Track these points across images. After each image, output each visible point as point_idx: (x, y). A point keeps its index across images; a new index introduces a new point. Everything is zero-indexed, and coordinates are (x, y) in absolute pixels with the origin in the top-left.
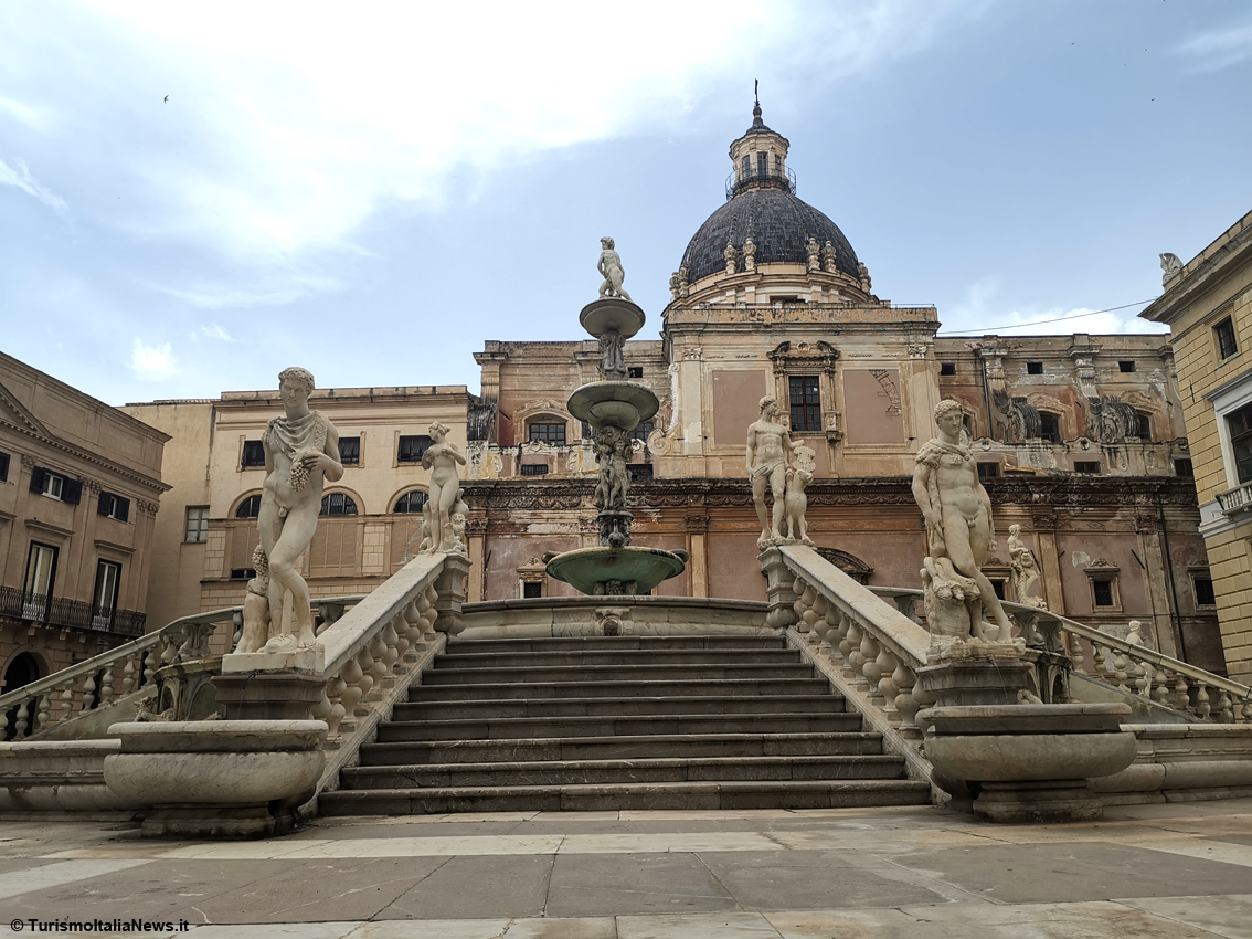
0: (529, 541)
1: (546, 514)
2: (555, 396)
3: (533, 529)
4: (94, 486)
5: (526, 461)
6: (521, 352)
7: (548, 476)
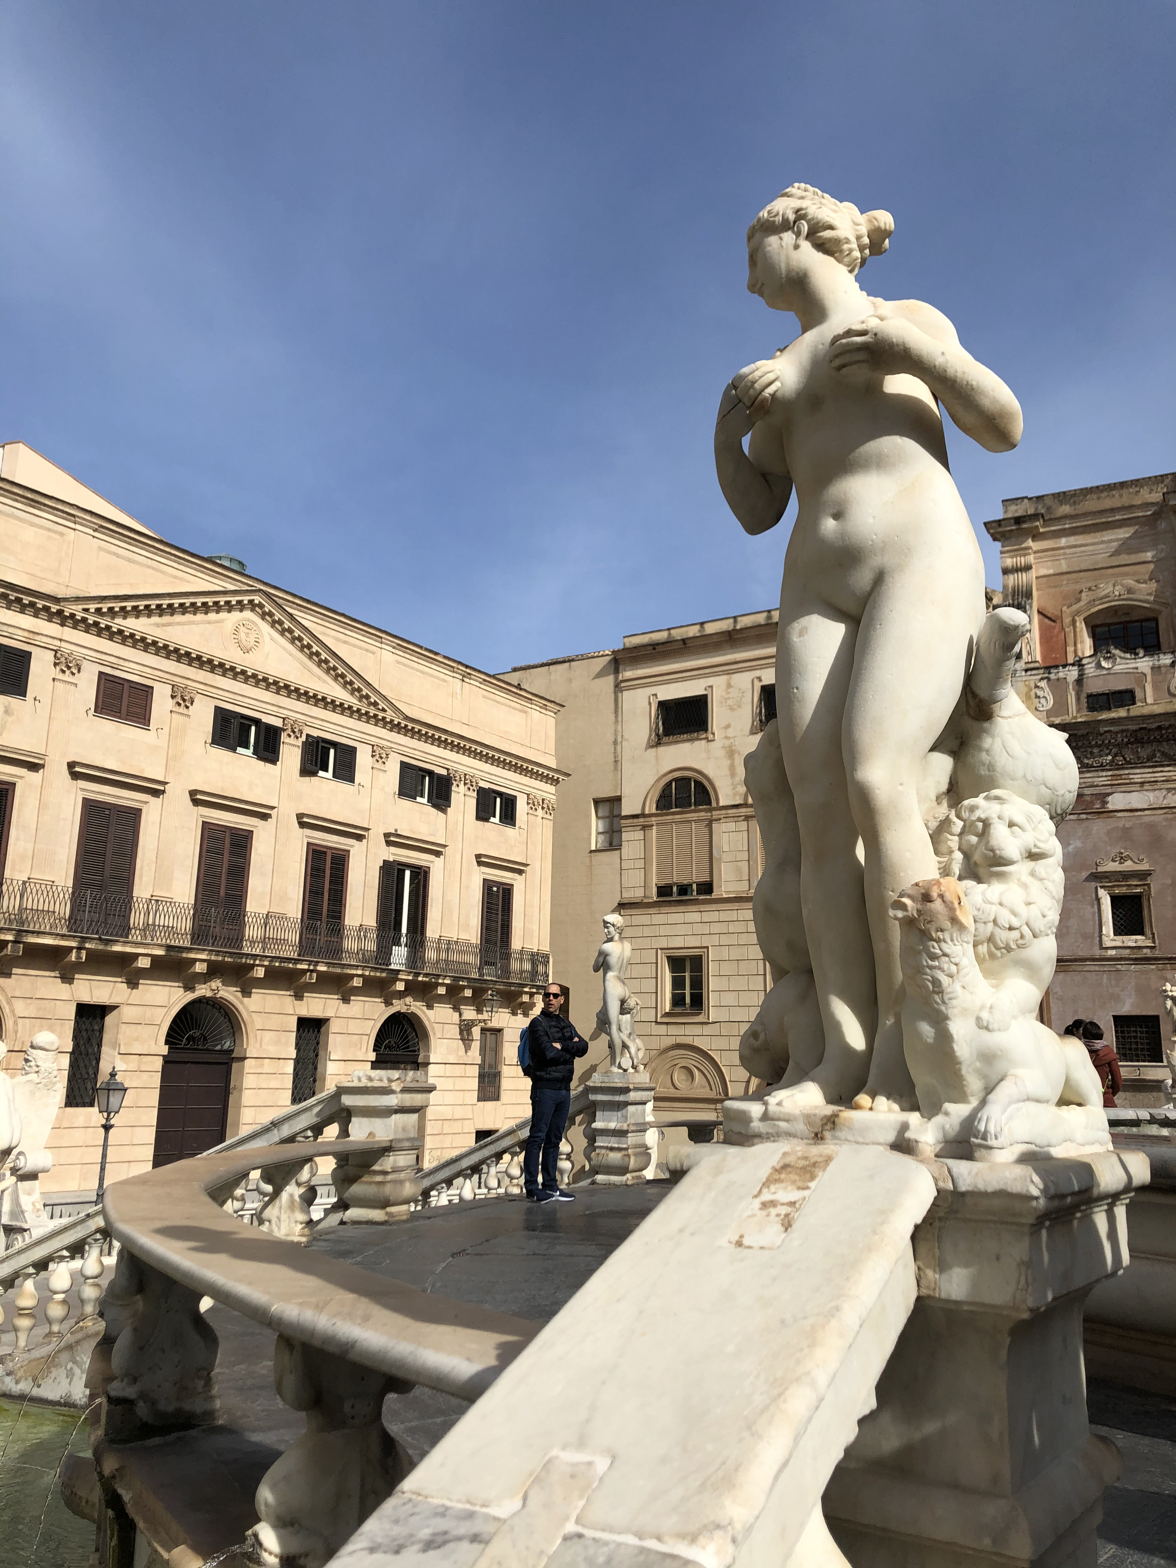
0: (1111, 823)
1: (1139, 775)
2: (1134, 574)
3: (1117, 801)
4: (468, 780)
5: (1095, 686)
6: (1066, 509)
7: (1136, 710)
